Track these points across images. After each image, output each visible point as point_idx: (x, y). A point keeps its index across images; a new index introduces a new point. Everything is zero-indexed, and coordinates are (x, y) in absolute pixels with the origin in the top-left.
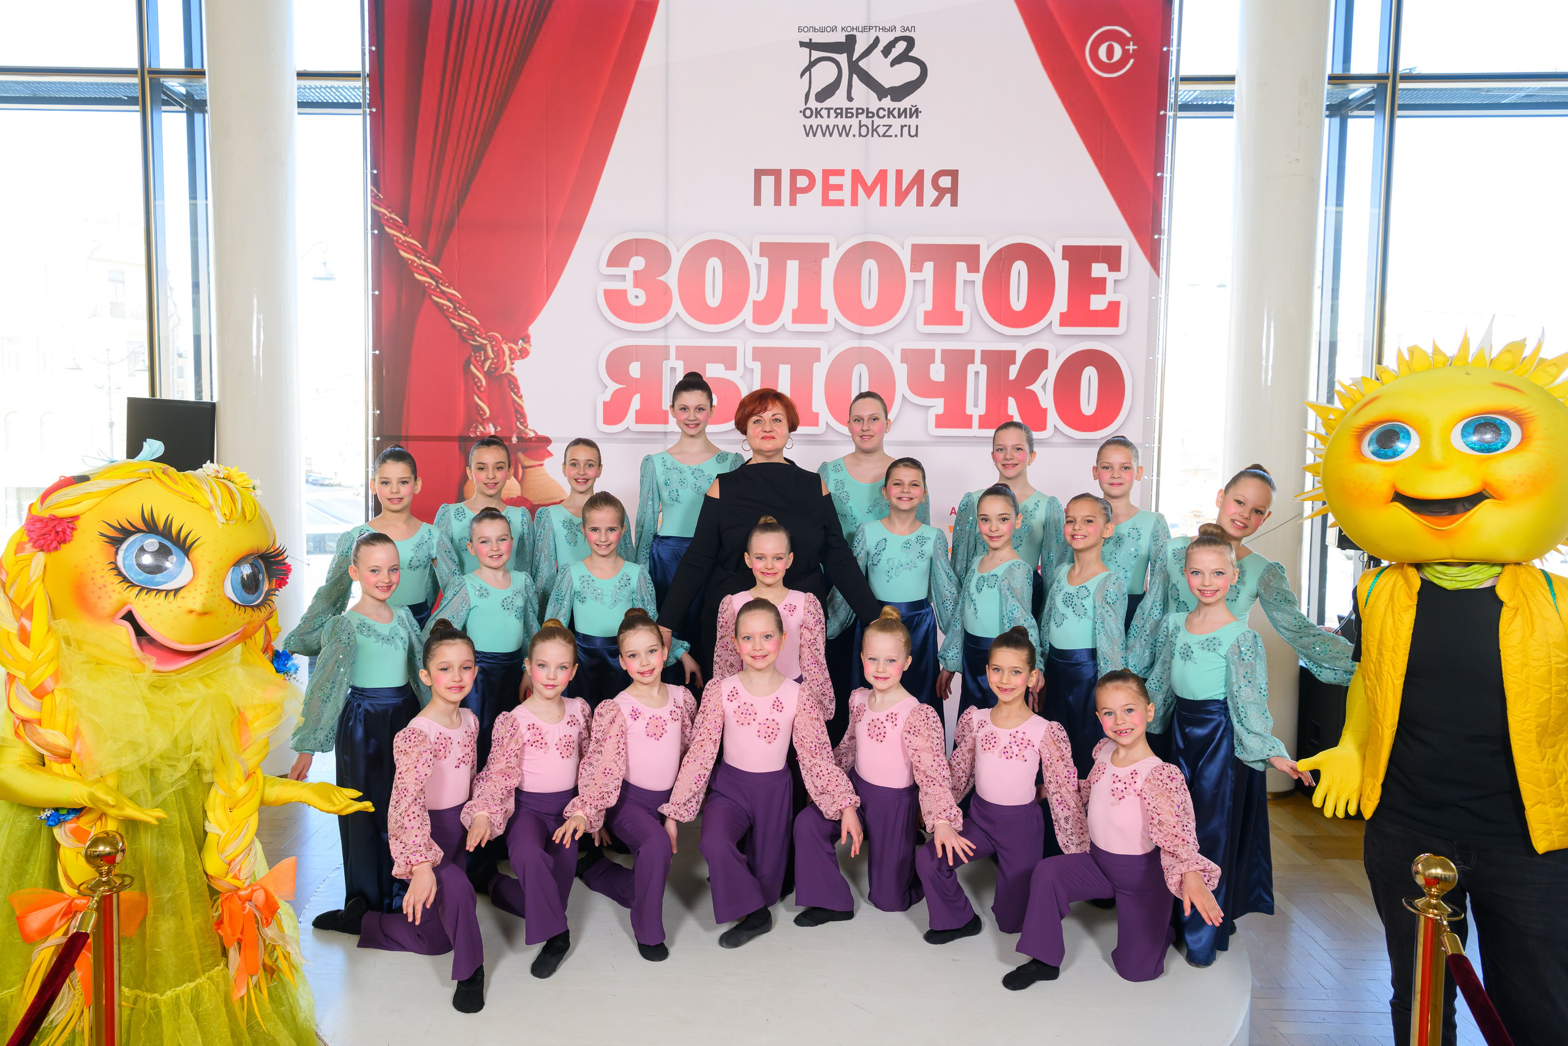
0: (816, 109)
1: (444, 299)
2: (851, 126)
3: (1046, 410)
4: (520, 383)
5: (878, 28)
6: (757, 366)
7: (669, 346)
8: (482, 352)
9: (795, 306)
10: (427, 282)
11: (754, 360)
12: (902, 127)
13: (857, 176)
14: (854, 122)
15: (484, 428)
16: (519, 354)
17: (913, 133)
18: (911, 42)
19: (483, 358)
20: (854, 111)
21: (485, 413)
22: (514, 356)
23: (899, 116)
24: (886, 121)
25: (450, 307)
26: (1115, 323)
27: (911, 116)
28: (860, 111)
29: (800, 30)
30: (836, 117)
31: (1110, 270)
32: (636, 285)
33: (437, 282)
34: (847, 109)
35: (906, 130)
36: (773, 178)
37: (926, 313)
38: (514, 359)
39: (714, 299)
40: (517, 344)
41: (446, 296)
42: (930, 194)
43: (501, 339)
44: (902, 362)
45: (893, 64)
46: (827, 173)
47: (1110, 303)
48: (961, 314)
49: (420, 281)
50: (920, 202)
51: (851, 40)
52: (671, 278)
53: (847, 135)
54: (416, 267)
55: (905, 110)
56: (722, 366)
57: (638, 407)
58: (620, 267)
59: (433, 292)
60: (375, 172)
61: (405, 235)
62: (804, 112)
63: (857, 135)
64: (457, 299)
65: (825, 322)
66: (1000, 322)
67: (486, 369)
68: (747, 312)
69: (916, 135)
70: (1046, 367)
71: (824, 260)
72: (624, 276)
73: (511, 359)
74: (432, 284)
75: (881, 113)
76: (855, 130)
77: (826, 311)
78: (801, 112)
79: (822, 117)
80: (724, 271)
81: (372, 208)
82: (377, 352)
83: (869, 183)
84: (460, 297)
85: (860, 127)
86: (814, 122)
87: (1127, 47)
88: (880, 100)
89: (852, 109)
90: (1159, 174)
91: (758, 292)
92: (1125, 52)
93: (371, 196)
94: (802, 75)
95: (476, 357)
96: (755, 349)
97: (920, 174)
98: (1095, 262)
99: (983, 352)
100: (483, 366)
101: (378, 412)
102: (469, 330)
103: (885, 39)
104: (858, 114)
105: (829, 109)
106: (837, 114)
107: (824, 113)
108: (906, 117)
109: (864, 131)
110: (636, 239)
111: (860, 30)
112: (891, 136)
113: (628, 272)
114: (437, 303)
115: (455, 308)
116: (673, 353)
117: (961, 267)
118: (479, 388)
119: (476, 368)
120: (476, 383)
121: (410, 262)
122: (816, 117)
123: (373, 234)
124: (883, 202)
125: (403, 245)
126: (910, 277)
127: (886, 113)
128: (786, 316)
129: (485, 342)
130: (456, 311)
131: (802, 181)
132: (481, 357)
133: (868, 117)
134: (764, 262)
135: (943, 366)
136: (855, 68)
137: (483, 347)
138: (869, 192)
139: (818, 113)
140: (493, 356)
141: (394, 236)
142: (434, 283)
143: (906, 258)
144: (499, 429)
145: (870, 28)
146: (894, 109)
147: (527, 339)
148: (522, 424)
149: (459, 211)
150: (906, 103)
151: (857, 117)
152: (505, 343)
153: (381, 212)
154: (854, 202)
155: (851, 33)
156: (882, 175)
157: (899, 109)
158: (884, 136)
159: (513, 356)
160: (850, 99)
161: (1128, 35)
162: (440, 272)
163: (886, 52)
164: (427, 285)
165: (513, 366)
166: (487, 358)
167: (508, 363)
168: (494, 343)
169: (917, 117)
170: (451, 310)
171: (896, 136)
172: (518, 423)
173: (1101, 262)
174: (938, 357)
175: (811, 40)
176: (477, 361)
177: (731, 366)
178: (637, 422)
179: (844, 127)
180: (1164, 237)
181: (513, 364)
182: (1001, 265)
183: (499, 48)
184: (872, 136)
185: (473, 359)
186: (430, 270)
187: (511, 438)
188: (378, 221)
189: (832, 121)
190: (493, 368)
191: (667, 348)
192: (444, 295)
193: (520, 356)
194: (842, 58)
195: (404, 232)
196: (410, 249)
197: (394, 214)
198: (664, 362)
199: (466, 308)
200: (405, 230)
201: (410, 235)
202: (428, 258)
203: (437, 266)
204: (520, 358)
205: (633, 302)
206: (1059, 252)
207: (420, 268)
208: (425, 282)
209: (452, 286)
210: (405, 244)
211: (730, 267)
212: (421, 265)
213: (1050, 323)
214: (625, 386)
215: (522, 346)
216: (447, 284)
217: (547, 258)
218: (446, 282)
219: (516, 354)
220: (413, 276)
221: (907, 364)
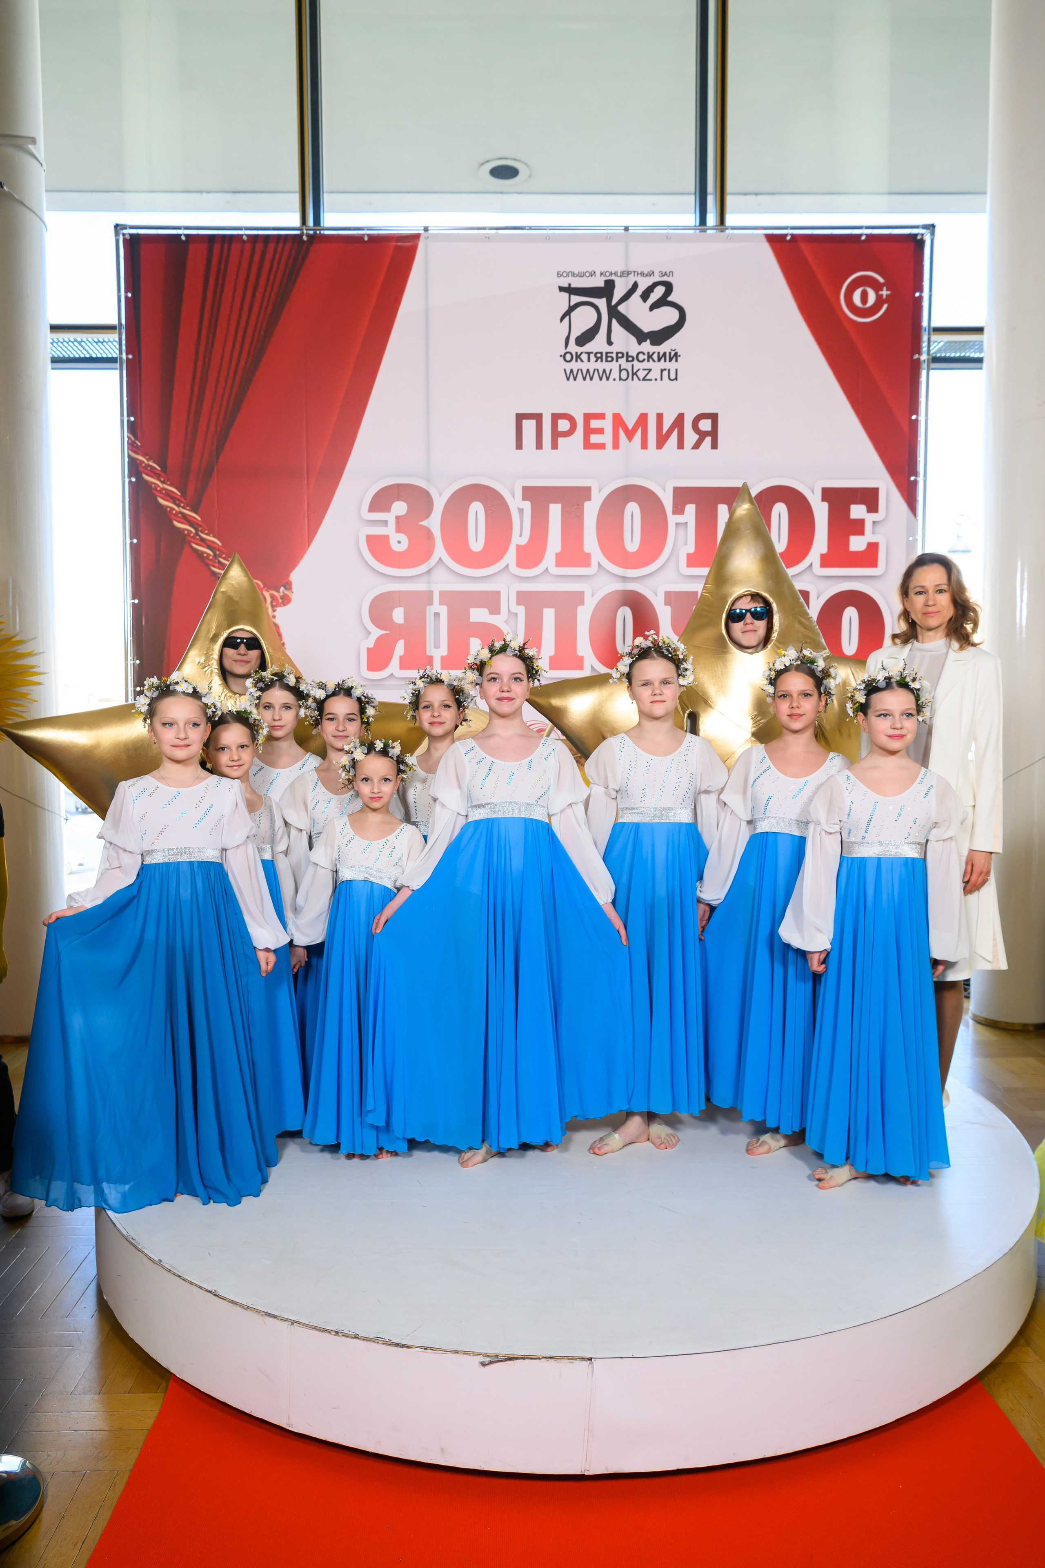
0: (576, 353)
1: (204, 547)
2: (611, 370)
4: (282, 630)
5: (636, 274)
6: (521, 610)
7: (433, 591)
9: (559, 550)
10: (186, 530)
11: (518, 603)
12: (662, 371)
13: (618, 420)
14: (614, 366)
17: (673, 376)
18: (669, 287)
20: (614, 355)
22: (276, 603)
23: (659, 360)
24: (646, 365)
25: (209, 555)
26: (874, 564)
27: (671, 360)
28: (620, 355)
29: (559, 275)
30: (596, 361)
31: (869, 511)
32: (398, 530)
33: (196, 530)
34: (607, 353)
35: (665, 373)
36: (533, 422)
37: (689, 556)
38: (277, 606)
39: (477, 542)
40: (278, 591)
41: (206, 544)
42: (691, 437)
43: (262, 586)
44: (666, 604)
45: (652, 308)
46: (588, 417)
47: (869, 544)
49: (178, 529)
50: (681, 445)
51: (610, 285)
52: (434, 523)
53: (608, 379)
54: (176, 515)
55: (665, 354)
56: (486, 611)
57: (402, 653)
58: (382, 511)
59: (193, 540)
60: (132, 419)
61: (163, 482)
62: (564, 357)
63: (617, 378)
64: (217, 546)
65: (588, 564)
68: (510, 557)
69: (676, 379)
70: (809, 607)
71: (587, 504)
72: (386, 522)
73: (273, 606)
74: (192, 532)
75: (641, 357)
76: (615, 374)
77: (589, 555)
78: (561, 356)
79: (582, 361)
80: (487, 515)
81: (129, 456)
82: (136, 601)
83: (630, 427)
84: (220, 544)
85: (621, 371)
86: (575, 366)
87: (881, 293)
88: (640, 343)
89: (612, 353)
90: (914, 417)
91: (521, 536)
92: (879, 299)
93: (128, 443)
94: (562, 319)
96: (519, 594)
97: (680, 418)
98: (854, 504)
101: (138, 662)
103: (643, 286)
104: (617, 358)
105: (589, 354)
106: (597, 359)
107: (584, 357)
108: (665, 361)
109: (624, 375)
110: (398, 484)
111: (619, 274)
112: (651, 380)
113: (390, 517)
114: (196, 551)
115: (215, 555)
116: (436, 598)
117: (723, 511)
121: (168, 509)
122: (576, 361)
123: (130, 482)
124: (644, 445)
125: (161, 493)
126: (673, 519)
127: (646, 357)
128: (549, 559)
130: (216, 558)
131: (564, 425)
133: (627, 361)
134: (527, 506)
136: (614, 312)
138: (630, 435)
139: (578, 357)
141: (153, 483)
142: (193, 531)
143: (668, 502)
145: (629, 273)
146: (654, 353)
147: (288, 586)
149: (218, 458)
150: (666, 347)
151: (617, 361)
152: (267, 590)
153: (138, 459)
154: (616, 446)
155: (610, 278)
156: (643, 419)
157: (659, 353)
158: (644, 379)
159: (274, 604)
160: (610, 343)
161: (881, 280)
162: (199, 519)
163: (645, 296)
164: (186, 532)
165: (275, 613)
167: (270, 610)
169: (676, 361)
170: (211, 558)
171: (656, 380)
173: (860, 504)
175: (570, 285)
177: (495, 610)
178: (401, 668)
179: (604, 371)
180: (921, 480)
181: (274, 611)
182: (762, 508)
183: (257, 294)
184: (633, 379)
186: (190, 518)
188: (134, 468)
189: (593, 365)
191: (430, 593)
192: (204, 542)
193: (282, 603)
194: (602, 303)
195: (162, 479)
196: (169, 496)
197: (152, 461)
198: (428, 607)
199: (226, 555)
200: (163, 477)
201: (168, 483)
202: (188, 506)
203: (196, 513)
204: (282, 605)
205: (396, 547)
206: (819, 494)
207: (180, 515)
208: (184, 530)
209: (211, 533)
210: (164, 492)
211: (492, 511)
212: (180, 512)
213: (811, 564)
214: (388, 632)
215: (283, 592)
216: (206, 532)
217: (308, 504)
218: (206, 530)
219: (278, 600)
220: (172, 523)
221: (671, 606)
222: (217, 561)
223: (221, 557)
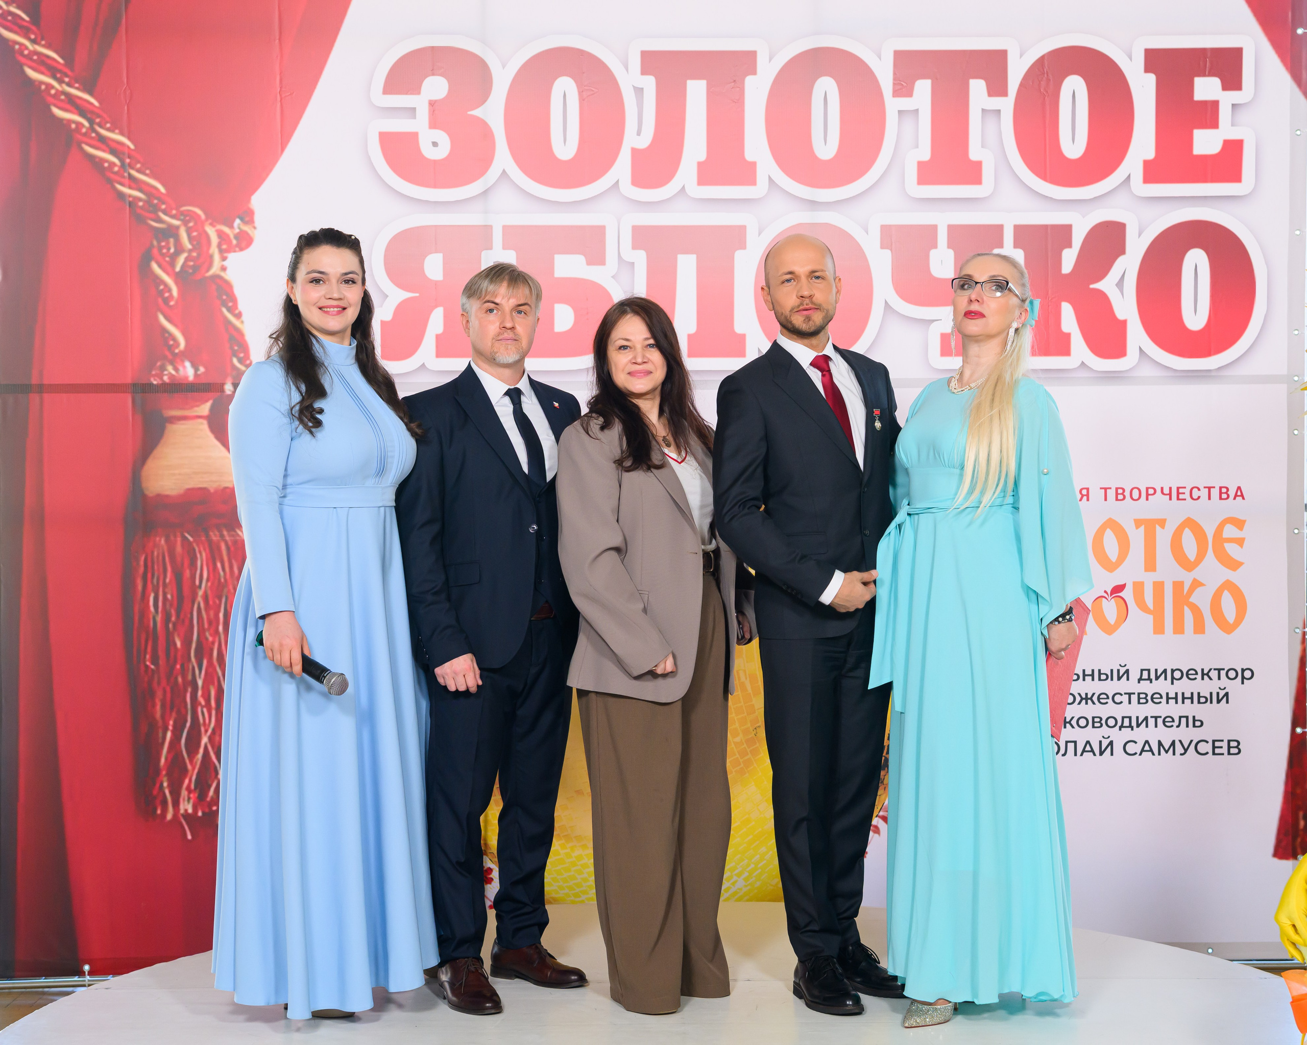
1: (104, 151)
3: (1124, 323)
4: (237, 291)
6: (640, 258)
7: (491, 227)
8: (172, 240)
9: (703, 157)
10: (74, 122)
11: (635, 247)
15: (176, 369)
16: (234, 242)
19: (172, 250)
21: (177, 344)
22: (226, 246)
25: (114, 164)
26: (1235, 176)
31: (1225, 88)
32: (433, 125)
33: (91, 122)
37: (921, 165)
38: (227, 251)
39: (565, 145)
40: (231, 226)
41: (107, 145)
43: (203, 216)
44: (882, 247)
47: (1226, 142)
48: (979, 164)
49: (60, 120)
52: (493, 112)
54: (54, 96)
56: (581, 259)
57: (440, 330)
58: (406, 94)
59: (85, 139)
61: (34, 42)
64: (126, 150)
65: (752, 181)
66: (1044, 178)
67: (178, 269)
68: (622, 167)
70: (1122, 251)
71: (749, 80)
72: (413, 110)
73: (221, 251)
74: (82, 125)
77: (754, 164)
80: (582, 100)
84: (132, 147)
91: (639, 134)
95: (160, 248)
96: (635, 228)
98: (1199, 76)
99: (1019, 229)
100: (172, 264)
102: (148, 203)
110: (433, 47)
113: (420, 102)
114: (91, 157)
115: (124, 165)
116: (497, 237)
117: (978, 87)
118: (166, 301)
119: (160, 266)
120: (162, 292)
121: (43, 87)
125: (31, 59)
126: (893, 105)
128: (687, 172)
129: (176, 222)
130: (125, 170)
132: (169, 249)
134: (649, 83)
135: (951, 253)
137: (172, 232)
140: (189, 246)
141: (16, 43)
142: (86, 124)
143: (885, 74)
144: (202, 369)
147: (248, 217)
148: (241, 361)
149: (127, 3)
152: (212, 225)
159: (224, 247)
162: (96, 103)
164: (73, 126)
165: (225, 263)
166: (180, 249)
167: (217, 257)
168: (191, 224)
170: (116, 169)
172: (235, 361)
173: (1210, 75)
174: (942, 237)
176: (164, 255)
177: (597, 258)
178: (438, 355)
181: (224, 259)
182: (1043, 83)
185: (155, 251)
186: (79, 102)
187: (223, 385)
190: (191, 267)
191: (488, 229)
192: (103, 142)
193: (237, 246)
195: (33, 37)
196: (44, 64)
197: (14, 5)
198: (484, 253)
199: (143, 165)
200: (34, 33)
201: (43, 42)
202: (77, 83)
203: (91, 94)
204: (237, 249)
205: (430, 153)
206: (1140, 60)
207: (63, 97)
208: (70, 121)
209: (116, 128)
210: (35, 57)
211: (592, 93)
212: (63, 93)
213: (1130, 175)
214: (417, 295)
215: (239, 228)
216: (108, 125)
217: (281, 80)
218: (107, 122)
219: (230, 242)
220: (50, 110)
221: (891, 250)
222: (126, 174)
223: (133, 168)
